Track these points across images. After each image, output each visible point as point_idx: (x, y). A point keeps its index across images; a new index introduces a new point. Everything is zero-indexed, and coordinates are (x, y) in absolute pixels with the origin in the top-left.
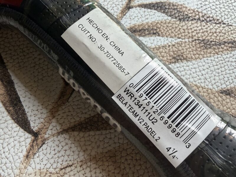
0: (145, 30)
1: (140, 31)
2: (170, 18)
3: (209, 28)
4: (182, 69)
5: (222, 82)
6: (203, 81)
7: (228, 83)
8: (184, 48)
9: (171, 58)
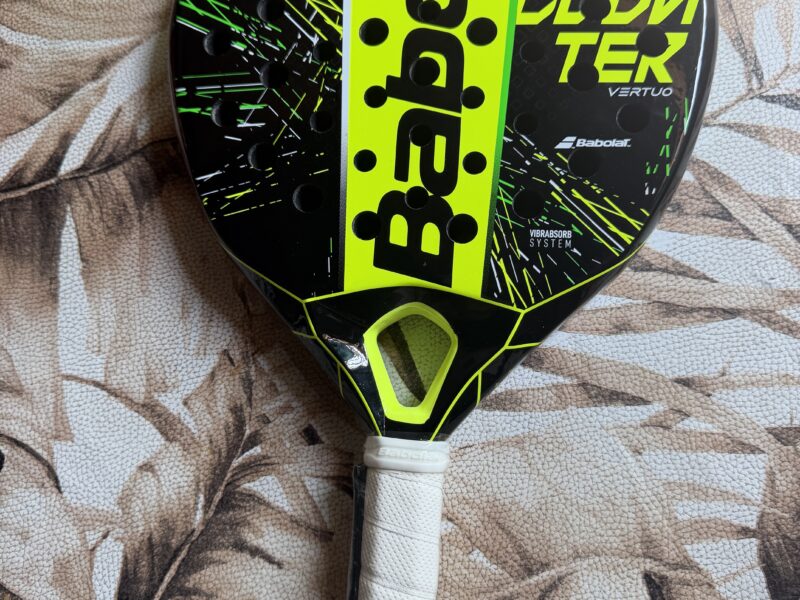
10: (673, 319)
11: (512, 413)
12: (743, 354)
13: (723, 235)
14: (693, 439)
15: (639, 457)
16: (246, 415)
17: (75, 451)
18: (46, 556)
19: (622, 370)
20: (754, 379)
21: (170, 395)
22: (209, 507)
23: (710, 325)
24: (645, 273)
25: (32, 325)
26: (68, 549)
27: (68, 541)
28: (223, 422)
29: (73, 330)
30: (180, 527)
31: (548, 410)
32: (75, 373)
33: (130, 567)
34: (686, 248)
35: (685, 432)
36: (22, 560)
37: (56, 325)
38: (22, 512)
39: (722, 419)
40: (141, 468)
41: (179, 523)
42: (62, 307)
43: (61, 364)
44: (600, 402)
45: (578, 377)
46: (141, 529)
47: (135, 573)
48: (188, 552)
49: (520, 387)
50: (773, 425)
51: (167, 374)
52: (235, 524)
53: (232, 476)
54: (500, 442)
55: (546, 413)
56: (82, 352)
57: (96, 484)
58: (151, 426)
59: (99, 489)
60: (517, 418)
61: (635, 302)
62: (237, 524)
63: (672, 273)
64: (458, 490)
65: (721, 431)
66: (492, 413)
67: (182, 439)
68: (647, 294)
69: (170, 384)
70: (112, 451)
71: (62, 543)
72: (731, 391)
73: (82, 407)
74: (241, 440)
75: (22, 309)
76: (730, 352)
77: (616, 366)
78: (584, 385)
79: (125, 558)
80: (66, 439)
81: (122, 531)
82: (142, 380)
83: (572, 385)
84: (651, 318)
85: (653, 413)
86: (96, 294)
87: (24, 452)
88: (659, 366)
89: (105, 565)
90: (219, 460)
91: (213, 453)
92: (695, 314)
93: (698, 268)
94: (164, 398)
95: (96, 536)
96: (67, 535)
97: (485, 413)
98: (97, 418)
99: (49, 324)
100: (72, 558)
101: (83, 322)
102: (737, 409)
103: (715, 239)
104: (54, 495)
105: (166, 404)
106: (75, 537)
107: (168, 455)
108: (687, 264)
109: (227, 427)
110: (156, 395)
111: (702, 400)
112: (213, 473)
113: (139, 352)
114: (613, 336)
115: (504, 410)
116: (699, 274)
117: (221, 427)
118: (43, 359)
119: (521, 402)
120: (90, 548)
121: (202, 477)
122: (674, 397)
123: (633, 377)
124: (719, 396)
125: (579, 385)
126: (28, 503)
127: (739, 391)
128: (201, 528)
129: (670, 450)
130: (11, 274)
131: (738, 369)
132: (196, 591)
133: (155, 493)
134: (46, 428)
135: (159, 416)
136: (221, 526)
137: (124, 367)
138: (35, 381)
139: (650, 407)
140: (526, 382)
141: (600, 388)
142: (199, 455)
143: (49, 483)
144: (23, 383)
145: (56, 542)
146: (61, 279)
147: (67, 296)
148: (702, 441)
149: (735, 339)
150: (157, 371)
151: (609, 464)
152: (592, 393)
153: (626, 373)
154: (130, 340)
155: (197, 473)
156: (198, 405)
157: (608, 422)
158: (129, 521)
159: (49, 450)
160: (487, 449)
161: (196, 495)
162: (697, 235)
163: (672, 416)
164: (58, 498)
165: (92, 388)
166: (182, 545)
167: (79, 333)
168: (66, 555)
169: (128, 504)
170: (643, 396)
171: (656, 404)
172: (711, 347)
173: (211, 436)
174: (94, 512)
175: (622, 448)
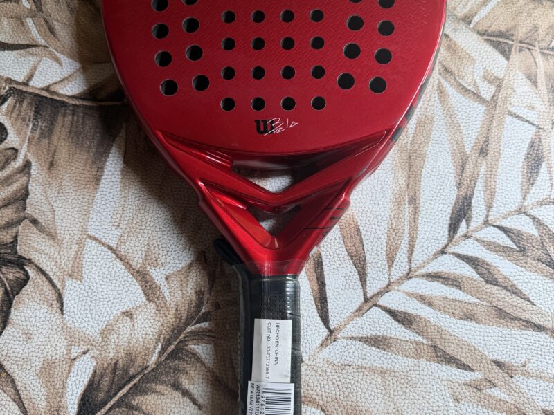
0: (449, 279)
1: (444, 278)
2: (478, 276)
3: (512, 300)
4: (468, 328)
5: (500, 353)
6: (482, 345)
7: (504, 357)
8: (479, 310)
9: (462, 314)
10: (502, 321)
11: (383, 352)
12: (540, 356)
13: (547, 276)
14: (494, 402)
15: (457, 404)
16: (205, 299)
17: (81, 289)
18: (39, 354)
19: (461, 344)
20: (542, 374)
21: (158, 270)
22: (163, 353)
23: (523, 332)
24: (492, 286)
25: (76, 195)
26: (56, 354)
27: (58, 348)
28: (188, 299)
29: (104, 207)
30: (139, 362)
31: (407, 357)
32: (97, 236)
33: (97, 379)
34: (522, 277)
35: (490, 396)
36: (21, 352)
37: (93, 200)
38: (31, 319)
39: (516, 394)
40: (124, 313)
41: (139, 358)
42: (101, 189)
43: (89, 227)
44: (442, 361)
45: (432, 341)
46: (111, 355)
47: (99, 384)
48: (140, 380)
49: (393, 336)
50: (547, 408)
51: (160, 256)
52: (177, 371)
53: (185, 337)
54: (370, 369)
55: (405, 358)
56: (106, 223)
57: (89, 315)
58: (139, 287)
59: (90, 319)
60: (385, 356)
61: (481, 303)
62: (179, 371)
63: (509, 291)
64: (334, 392)
65: (513, 402)
66: (369, 347)
67: (158, 302)
68: (490, 299)
69: (160, 263)
70: (107, 296)
71: (53, 349)
72: (525, 378)
73: (95, 260)
74: (197, 315)
75: (72, 182)
76: (532, 353)
77: (459, 340)
78: (435, 347)
79: (95, 372)
80: (77, 279)
81: (98, 353)
82: (142, 254)
83: (426, 345)
84: (489, 316)
85: (474, 378)
86: (127, 188)
87: (44, 279)
88: (485, 349)
89: (79, 372)
90: (179, 324)
91: (176, 318)
92: (516, 322)
93: (526, 293)
94: (153, 271)
95: (79, 351)
96: (58, 344)
97: (365, 346)
98: (104, 271)
99: (88, 197)
100: (57, 361)
101: (112, 203)
102: (527, 391)
103: (541, 278)
104: (57, 314)
105: (153, 276)
106: (63, 347)
107: (145, 310)
108: (520, 288)
109: (190, 303)
110: (148, 267)
111: (507, 378)
112: (173, 331)
113: (146, 235)
114: (462, 321)
115: (378, 348)
116: (526, 297)
117: (186, 302)
118: (77, 220)
119: (391, 346)
120: (72, 358)
121: (164, 332)
122: (489, 371)
123: (467, 351)
124: (518, 379)
125: (432, 346)
126: (37, 314)
127: (531, 380)
128: (153, 366)
129: (478, 405)
130: (71, 156)
131: (534, 365)
132: (138, 409)
133: (128, 333)
134: (65, 267)
135: (147, 282)
136: (167, 369)
137: (132, 242)
138: (66, 233)
139: (472, 373)
140: (398, 334)
141: (445, 352)
142: (166, 316)
143: (56, 305)
144: (58, 232)
145: (49, 347)
146: (105, 170)
147: (107, 183)
148: (500, 405)
149: (537, 345)
150: (154, 251)
151: (437, 403)
152: (439, 354)
153: (464, 347)
154: (142, 225)
155: (161, 328)
156: (175, 282)
157: (443, 375)
158: (105, 347)
159: (63, 282)
160: (360, 370)
161: (156, 343)
162: (531, 271)
163: (485, 383)
164: (60, 317)
165: (106, 249)
166: (137, 374)
167: (107, 210)
168: (54, 358)
169: (108, 335)
170: (470, 365)
171: (477, 373)
172: (521, 346)
173: (178, 306)
174: (82, 334)
175: (448, 395)
